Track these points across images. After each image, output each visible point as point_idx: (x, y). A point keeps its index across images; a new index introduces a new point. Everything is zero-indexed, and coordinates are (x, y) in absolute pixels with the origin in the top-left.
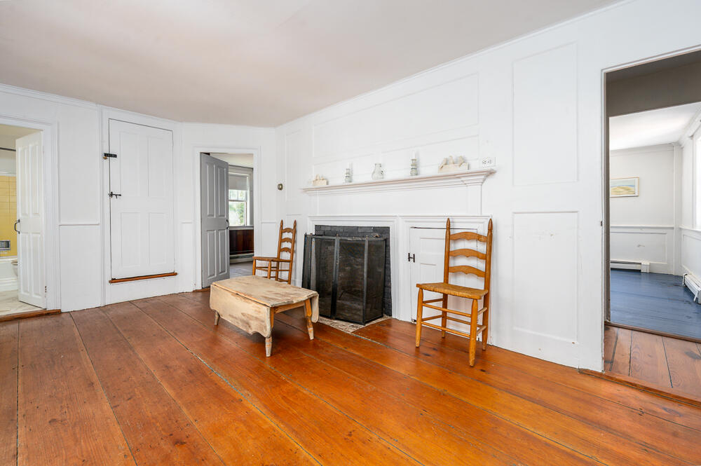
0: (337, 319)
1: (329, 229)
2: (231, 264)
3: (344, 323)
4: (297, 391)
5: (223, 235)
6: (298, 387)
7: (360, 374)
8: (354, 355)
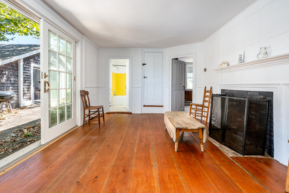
0: (224, 145)
1: (229, 92)
2: (185, 105)
3: (229, 149)
4: (177, 175)
5: (182, 93)
6: (179, 174)
7: (220, 187)
8: (223, 172)
